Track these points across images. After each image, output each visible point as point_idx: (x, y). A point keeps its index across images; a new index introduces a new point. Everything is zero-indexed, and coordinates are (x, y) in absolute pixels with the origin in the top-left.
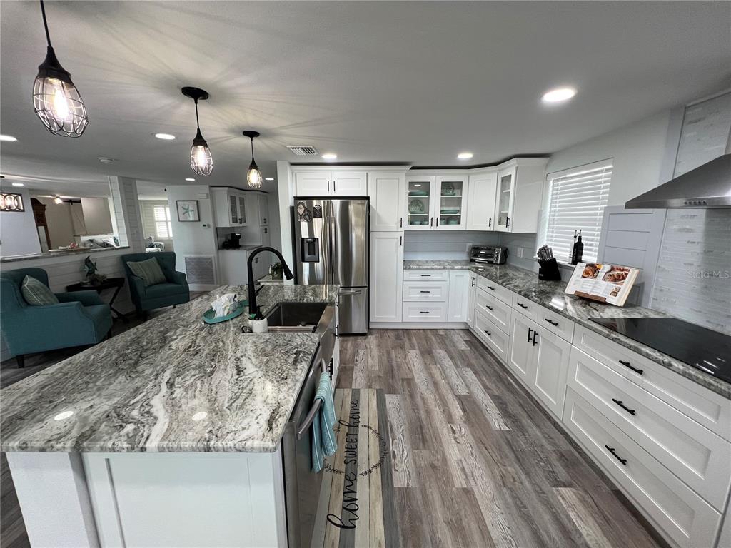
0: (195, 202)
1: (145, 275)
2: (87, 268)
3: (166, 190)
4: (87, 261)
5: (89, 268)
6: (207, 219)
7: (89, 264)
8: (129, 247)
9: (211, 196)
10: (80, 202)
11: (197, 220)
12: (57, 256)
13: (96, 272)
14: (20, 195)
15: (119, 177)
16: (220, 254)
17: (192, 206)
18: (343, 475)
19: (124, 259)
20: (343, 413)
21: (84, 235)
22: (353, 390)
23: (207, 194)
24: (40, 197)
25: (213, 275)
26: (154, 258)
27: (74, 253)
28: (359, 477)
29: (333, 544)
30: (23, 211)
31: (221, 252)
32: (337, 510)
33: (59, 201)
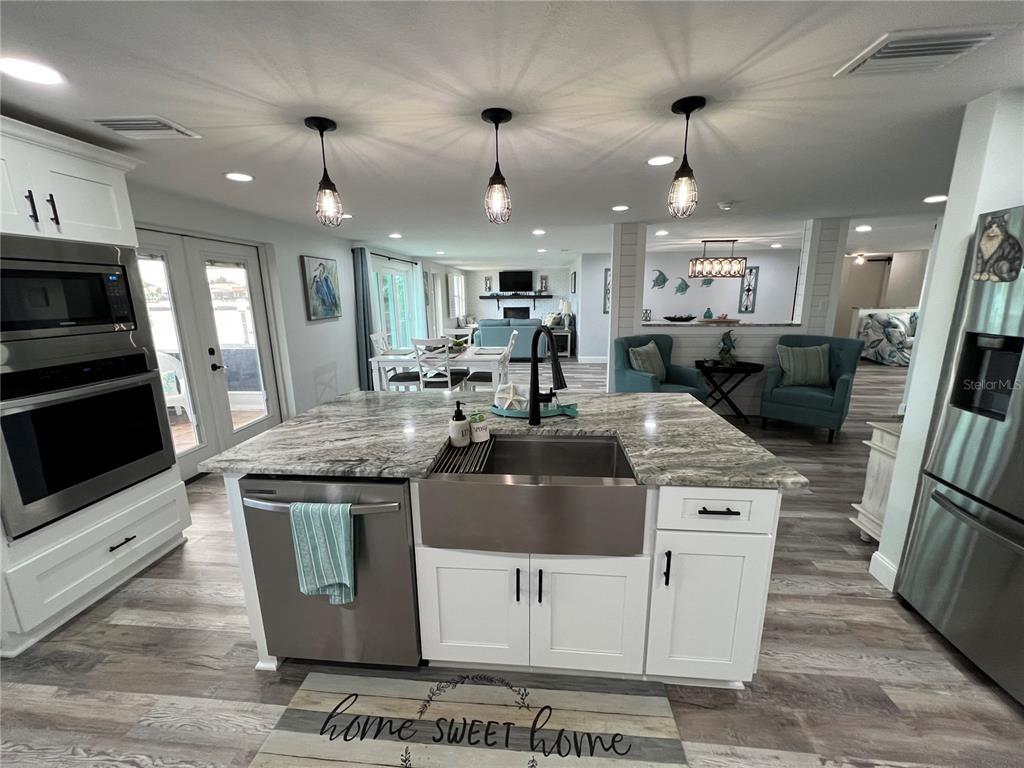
10: (891, 260)
14: (745, 258)
18: (416, 716)
20: (578, 714)
21: (866, 308)
22: (678, 742)
26: (825, 345)
28: (403, 745)
29: (316, 703)
32: (360, 708)
33: (860, 261)
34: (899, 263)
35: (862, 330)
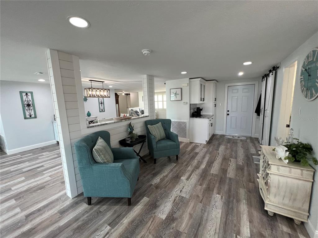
0: (180, 89)
1: (156, 134)
2: (129, 129)
3: (165, 84)
4: (130, 125)
5: (130, 129)
6: (186, 99)
7: (130, 127)
8: (148, 116)
9: (190, 85)
10: (130, 94)
11: (180, 99)
12: (116, 122)
13: (134, 132)
14: (109, 90)
15: (147, 75)
16: (191, 120)
17: (179, 91)
19: (147, 123)
21: (130, 108)
23: (188, 84)
24: (118, 93)
25: (186, 132)
26: (160, 123)
27: (124, 120)
30: (110, 97)
31: (192, 119)
33: (123, 94)
34: (132, 95)
35: (131, 114)
